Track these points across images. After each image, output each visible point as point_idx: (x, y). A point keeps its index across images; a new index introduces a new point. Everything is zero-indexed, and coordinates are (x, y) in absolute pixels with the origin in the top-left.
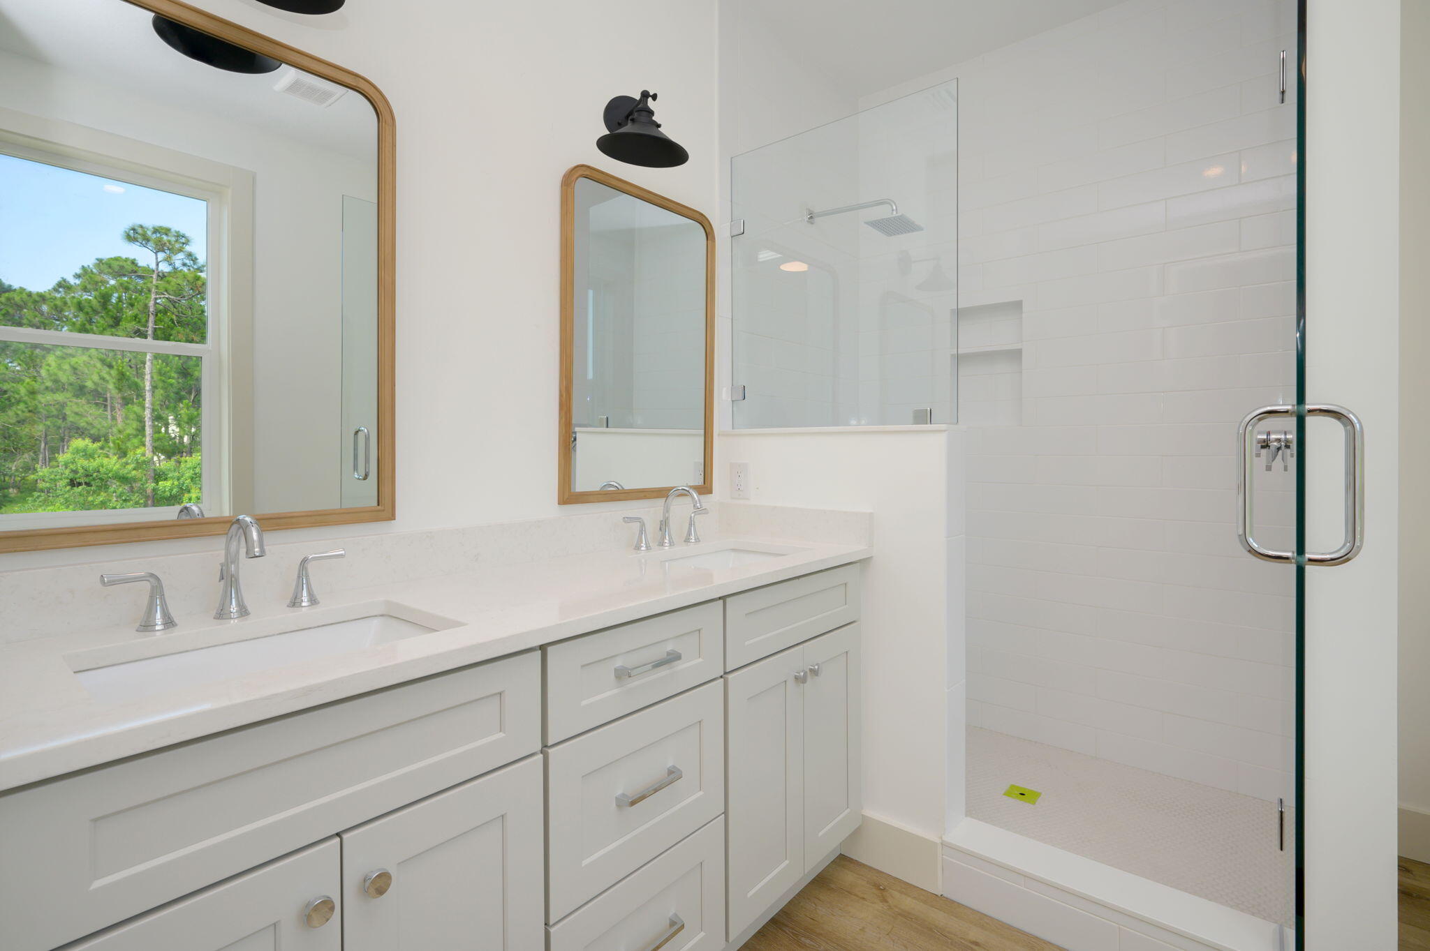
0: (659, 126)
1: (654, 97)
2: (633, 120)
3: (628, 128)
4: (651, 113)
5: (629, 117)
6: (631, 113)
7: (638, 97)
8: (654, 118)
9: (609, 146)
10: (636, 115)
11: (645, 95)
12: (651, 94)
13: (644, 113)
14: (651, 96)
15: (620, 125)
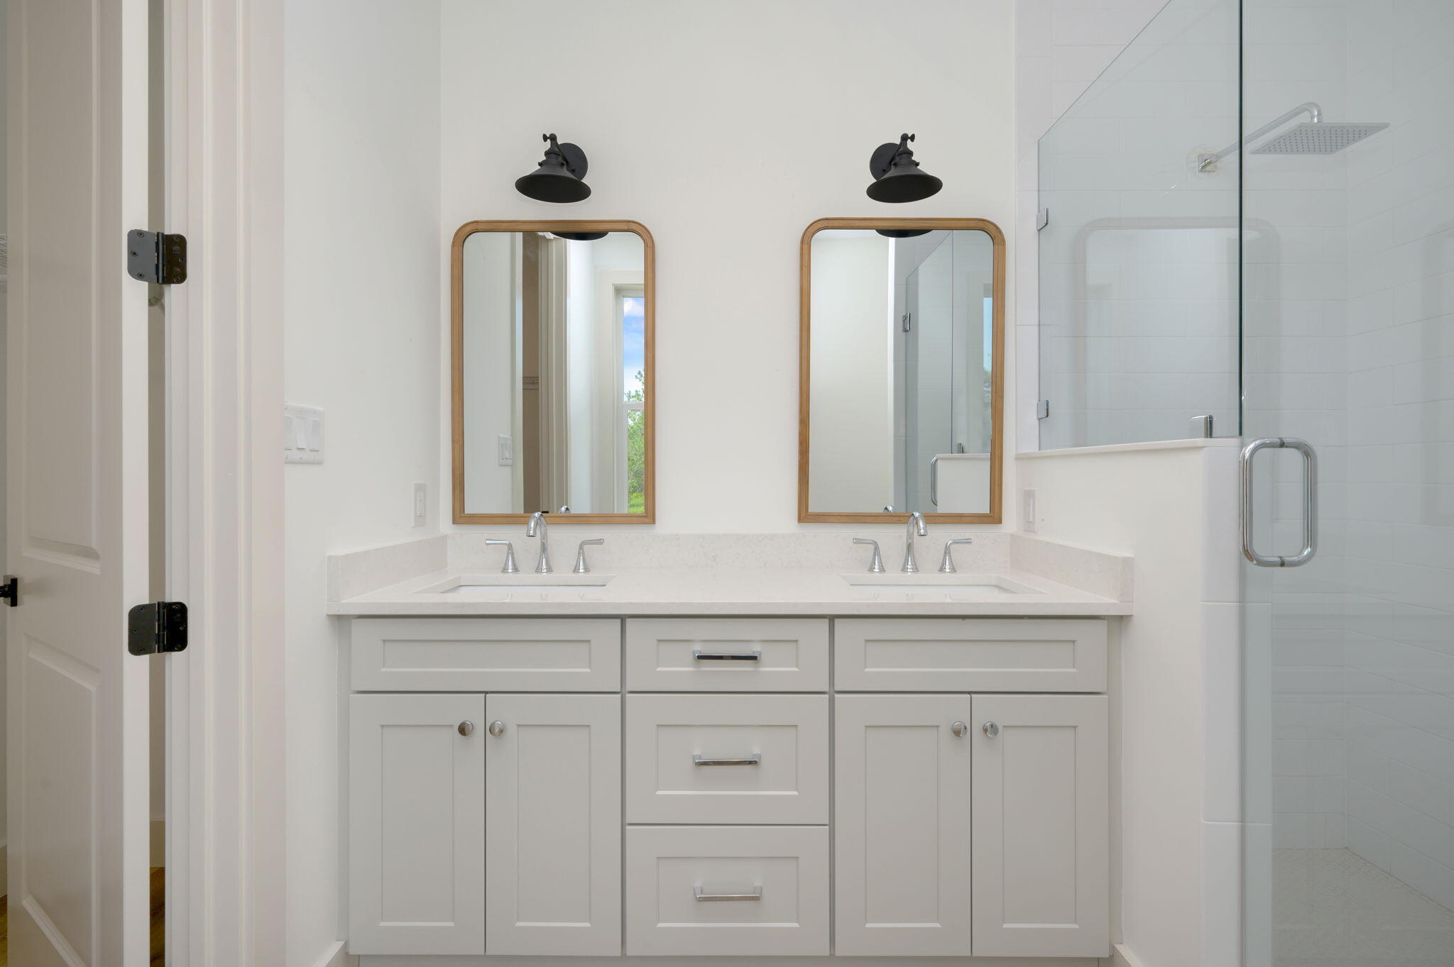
0: (917, 164)
1: (912, 138)
2: (895, 165)
3: (893, 173)
4: (911, 153)
5: (892, 162)
6: (893, 159)
7: (898, 141)
8: (913, 158)
9: (876, 193)
10: (897, 159)
11: (905, 138)
12: (910, 136)
13: (905, 156)
14: (909, 138)
15: (885, 171)
